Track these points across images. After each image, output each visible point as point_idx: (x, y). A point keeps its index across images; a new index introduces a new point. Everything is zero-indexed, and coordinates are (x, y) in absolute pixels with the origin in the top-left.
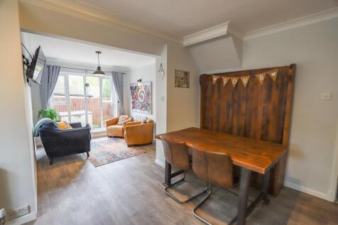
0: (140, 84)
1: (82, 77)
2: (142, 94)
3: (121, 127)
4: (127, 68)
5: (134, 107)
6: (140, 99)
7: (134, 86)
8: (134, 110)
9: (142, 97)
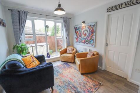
0: (83, 25)
1: (43, 21)
2: (86, 32)
3: (70, 55)
4: (72, 15)
5: (77, 42)
6: (83, 36)
7: (78, 27)
8: (78, 43)
9: (85, 35)
